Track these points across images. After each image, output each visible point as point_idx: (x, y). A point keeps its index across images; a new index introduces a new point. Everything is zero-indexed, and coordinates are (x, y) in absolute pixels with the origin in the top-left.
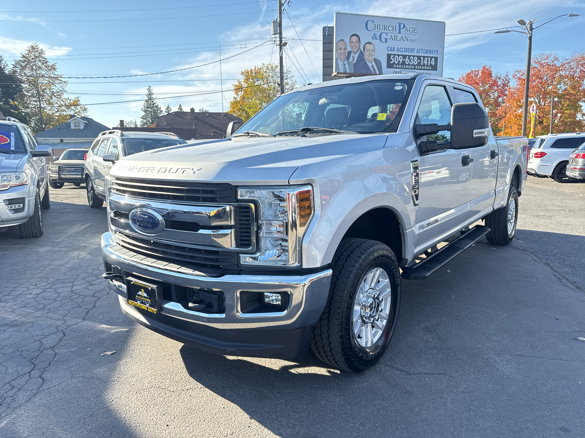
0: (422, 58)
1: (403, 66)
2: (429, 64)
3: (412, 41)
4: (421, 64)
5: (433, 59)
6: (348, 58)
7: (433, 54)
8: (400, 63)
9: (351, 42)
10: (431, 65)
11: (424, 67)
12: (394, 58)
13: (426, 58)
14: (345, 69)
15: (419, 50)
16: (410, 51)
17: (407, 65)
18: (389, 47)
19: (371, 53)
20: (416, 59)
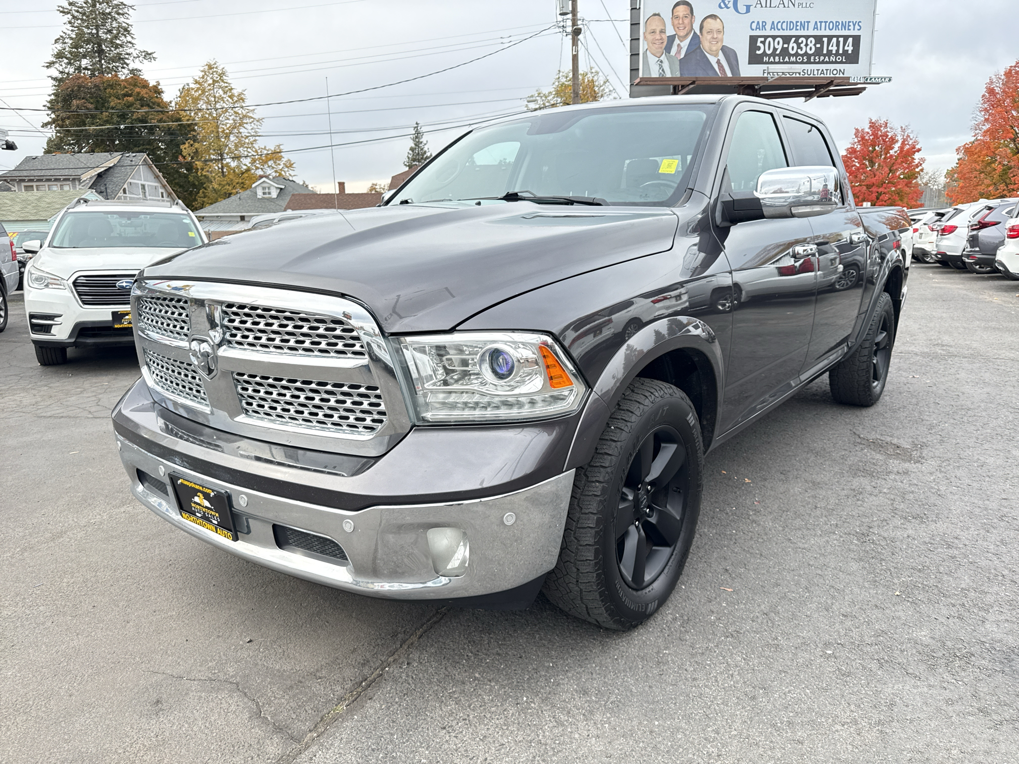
0: (825, 40)
1: (784, 59)
2: (841, 52)
3: (804, 5)
4: (823, 51)
5: (850, 40)
6: (668, 49)
7: (849, 29)
8: (778, 52)
9: (674, 17)
10: (845, 52)
11: (829, 59)
12: (763, 43)
13: (834, 40)
14: (663, 70)
15: (819, 24)
16: (798, 28)
17: (793, 55)
18: (753, 22)
19: (715, 36)
20: (811, 42)
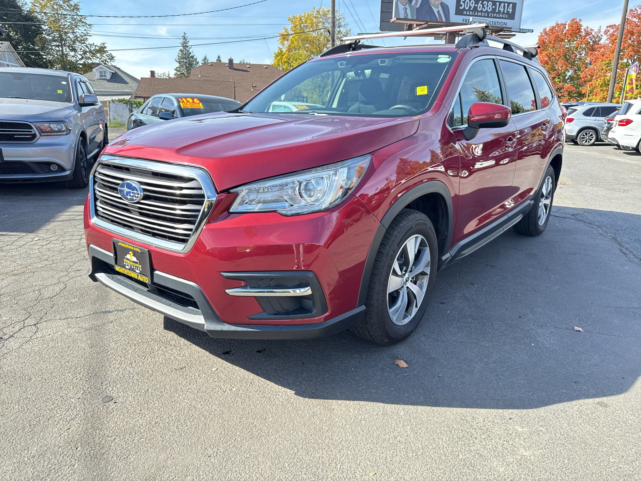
0: (498, 4)
1: (474, 13)
2: (505, 12)
4: (496, 10)
5: (511, 5)
6: (410, 1)
8: (472, 9)
10: (508, 12)
11: (499, 15)
12: (464, 2)
13: (503, 4)
14: (407, 14)
17: (480, 12)
20: (490, 4)
